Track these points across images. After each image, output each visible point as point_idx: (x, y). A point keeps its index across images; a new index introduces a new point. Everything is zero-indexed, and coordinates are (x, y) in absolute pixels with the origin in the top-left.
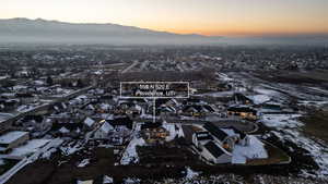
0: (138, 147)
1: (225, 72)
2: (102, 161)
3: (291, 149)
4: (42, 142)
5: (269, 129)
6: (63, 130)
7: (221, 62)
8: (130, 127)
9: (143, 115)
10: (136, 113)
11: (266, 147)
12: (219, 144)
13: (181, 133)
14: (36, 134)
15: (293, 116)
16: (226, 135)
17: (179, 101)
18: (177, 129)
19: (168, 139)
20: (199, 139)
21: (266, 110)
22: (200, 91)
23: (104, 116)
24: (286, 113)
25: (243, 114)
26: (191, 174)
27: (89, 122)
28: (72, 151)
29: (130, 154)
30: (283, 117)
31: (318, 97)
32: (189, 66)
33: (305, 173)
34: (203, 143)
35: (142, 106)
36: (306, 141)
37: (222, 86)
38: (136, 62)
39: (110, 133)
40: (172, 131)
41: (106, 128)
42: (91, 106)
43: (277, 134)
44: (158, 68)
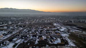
0: (38, 41)
1: (56, 23)
2: (32, 44)
3: (65, 41)
4: (20, 40)
5: (62, 37)
6: (23, 38)
7: (55, 20)
8: (36, 37)
9: (38, 34)
10: (37, 34)
11: (61, 41)
12: (52, 40)
13: (46, 38)
14: (19, 38)
15: (68, 34)
16: (54, 39)
17: (45, 30)
18: (45, 37)
19: (43, 39)
20: (49, 39)
21: (63, 33)
22: (50, 28)
23: (31, 34)
24: (66, 33)
25: (58, 34)
26: (47, 46)
27: (28, 36)
28: (26, 42)
29: (37, 42)
30: (66, 34)
31: (74, 29)
32: (48, 21)
33: (66, 45)
34: (50, 40)
35: (38, 32)
36: (68, 39)
37: (55, 27)
38: (35, 20)
39: (32, 38)
40: (44, 38)
41: (31, 37)
42: (28, 32)
43: (64, 38)
44: (41, 21)
